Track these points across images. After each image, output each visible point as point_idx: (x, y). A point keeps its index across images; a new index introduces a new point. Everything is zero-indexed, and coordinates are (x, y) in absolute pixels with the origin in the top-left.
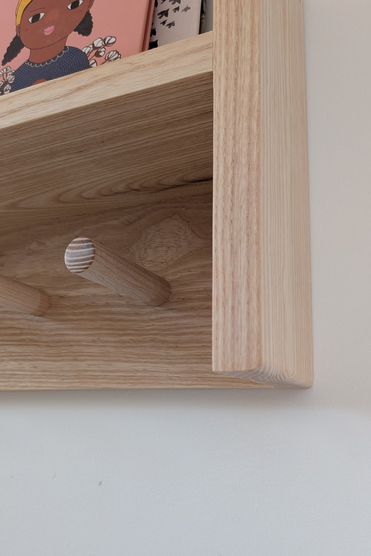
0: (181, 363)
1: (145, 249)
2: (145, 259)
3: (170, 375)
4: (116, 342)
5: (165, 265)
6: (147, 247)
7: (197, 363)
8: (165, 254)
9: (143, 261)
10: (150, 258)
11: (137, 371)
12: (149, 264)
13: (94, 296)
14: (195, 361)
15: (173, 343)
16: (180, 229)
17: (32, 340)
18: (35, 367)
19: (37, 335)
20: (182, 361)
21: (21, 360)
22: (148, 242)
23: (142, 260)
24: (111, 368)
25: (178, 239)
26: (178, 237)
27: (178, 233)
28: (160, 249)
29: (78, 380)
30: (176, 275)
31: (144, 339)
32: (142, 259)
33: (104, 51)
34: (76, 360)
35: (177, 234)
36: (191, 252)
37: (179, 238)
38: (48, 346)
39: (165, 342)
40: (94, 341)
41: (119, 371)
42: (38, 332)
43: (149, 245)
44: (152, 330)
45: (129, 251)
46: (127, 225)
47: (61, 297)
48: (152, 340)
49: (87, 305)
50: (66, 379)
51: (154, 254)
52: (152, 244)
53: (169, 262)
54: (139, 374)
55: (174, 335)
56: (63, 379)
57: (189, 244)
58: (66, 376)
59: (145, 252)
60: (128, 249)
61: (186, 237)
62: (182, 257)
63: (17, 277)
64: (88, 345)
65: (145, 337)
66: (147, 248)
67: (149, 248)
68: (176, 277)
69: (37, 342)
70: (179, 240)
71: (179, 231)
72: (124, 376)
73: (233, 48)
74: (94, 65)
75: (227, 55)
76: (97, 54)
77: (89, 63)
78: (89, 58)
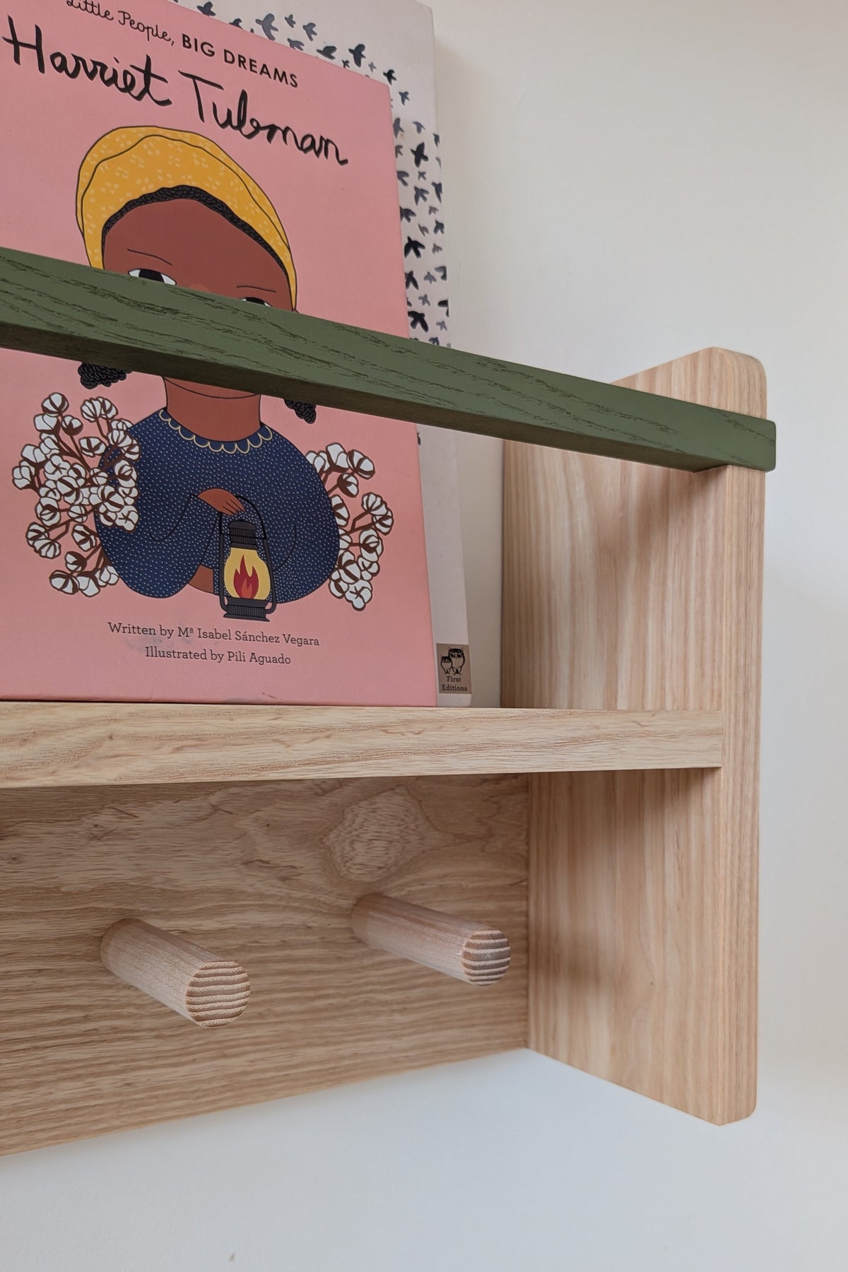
0: (410, 1034)
1: (352, 843)
2: (351, 859)
3: (394, 1056)
4: (302, 1013)
5: (384, 872)
6: (355, 838)
7: (433, 1030)
8: (383, 853)
9: (348, 864)
10: (359, 860)
11: (342, 1058)
12: (359, 869)
14: (430, 1027)
15: (398, 1003)
16: (407, 811)
17: (115, 1030)
18: (128, 1084)
20: (411, 1031)
21: (92, 1075)
22: (356, 830)
23: (346, 862)
24: (295, 1061)
25: (405, 828)
26: (405, 826)
27: (404, 817)
28: (377, 843)
29: (229, 1094)
30: (403, 890)
31: (353, 1001)
32: (346, 859)
33: (357, 486)
34: (225, 1056)
35: (403, 820)
36: (424, 852)
37: (407, 828)
38: (157, 1037)
39: (386, 1003)
40: (260, 1015)
41: (310, 1063)
42: (132, 1010)
43: (358, 836)
44: (366, 984)
45: (323, 843)
46: (317, 795)
48: (366, 1003)
50: (205, 1096)
51: (366, 853)
52: (362, 833)
53: (391, 867)
55: (401, 989)
56: (198, 1098)
57: (420, 839)
58: (204, 1090)
59: (353, 848)
60: (321, 839)
61: (417, 826)
62: (411, 860)
63: (64, 889)
64: (249, 1025)
65: (354, 997)
66: (354, 840)
67: (358, 841)
68: (403, 893)
70: (406, 830)
71: (406, 816)
72: (319, 1071)
73: (740, 742)
74: (343, 512)
75: (735, 750)
76: (343, 484)
77: (330, 500)
78: (328, 487)
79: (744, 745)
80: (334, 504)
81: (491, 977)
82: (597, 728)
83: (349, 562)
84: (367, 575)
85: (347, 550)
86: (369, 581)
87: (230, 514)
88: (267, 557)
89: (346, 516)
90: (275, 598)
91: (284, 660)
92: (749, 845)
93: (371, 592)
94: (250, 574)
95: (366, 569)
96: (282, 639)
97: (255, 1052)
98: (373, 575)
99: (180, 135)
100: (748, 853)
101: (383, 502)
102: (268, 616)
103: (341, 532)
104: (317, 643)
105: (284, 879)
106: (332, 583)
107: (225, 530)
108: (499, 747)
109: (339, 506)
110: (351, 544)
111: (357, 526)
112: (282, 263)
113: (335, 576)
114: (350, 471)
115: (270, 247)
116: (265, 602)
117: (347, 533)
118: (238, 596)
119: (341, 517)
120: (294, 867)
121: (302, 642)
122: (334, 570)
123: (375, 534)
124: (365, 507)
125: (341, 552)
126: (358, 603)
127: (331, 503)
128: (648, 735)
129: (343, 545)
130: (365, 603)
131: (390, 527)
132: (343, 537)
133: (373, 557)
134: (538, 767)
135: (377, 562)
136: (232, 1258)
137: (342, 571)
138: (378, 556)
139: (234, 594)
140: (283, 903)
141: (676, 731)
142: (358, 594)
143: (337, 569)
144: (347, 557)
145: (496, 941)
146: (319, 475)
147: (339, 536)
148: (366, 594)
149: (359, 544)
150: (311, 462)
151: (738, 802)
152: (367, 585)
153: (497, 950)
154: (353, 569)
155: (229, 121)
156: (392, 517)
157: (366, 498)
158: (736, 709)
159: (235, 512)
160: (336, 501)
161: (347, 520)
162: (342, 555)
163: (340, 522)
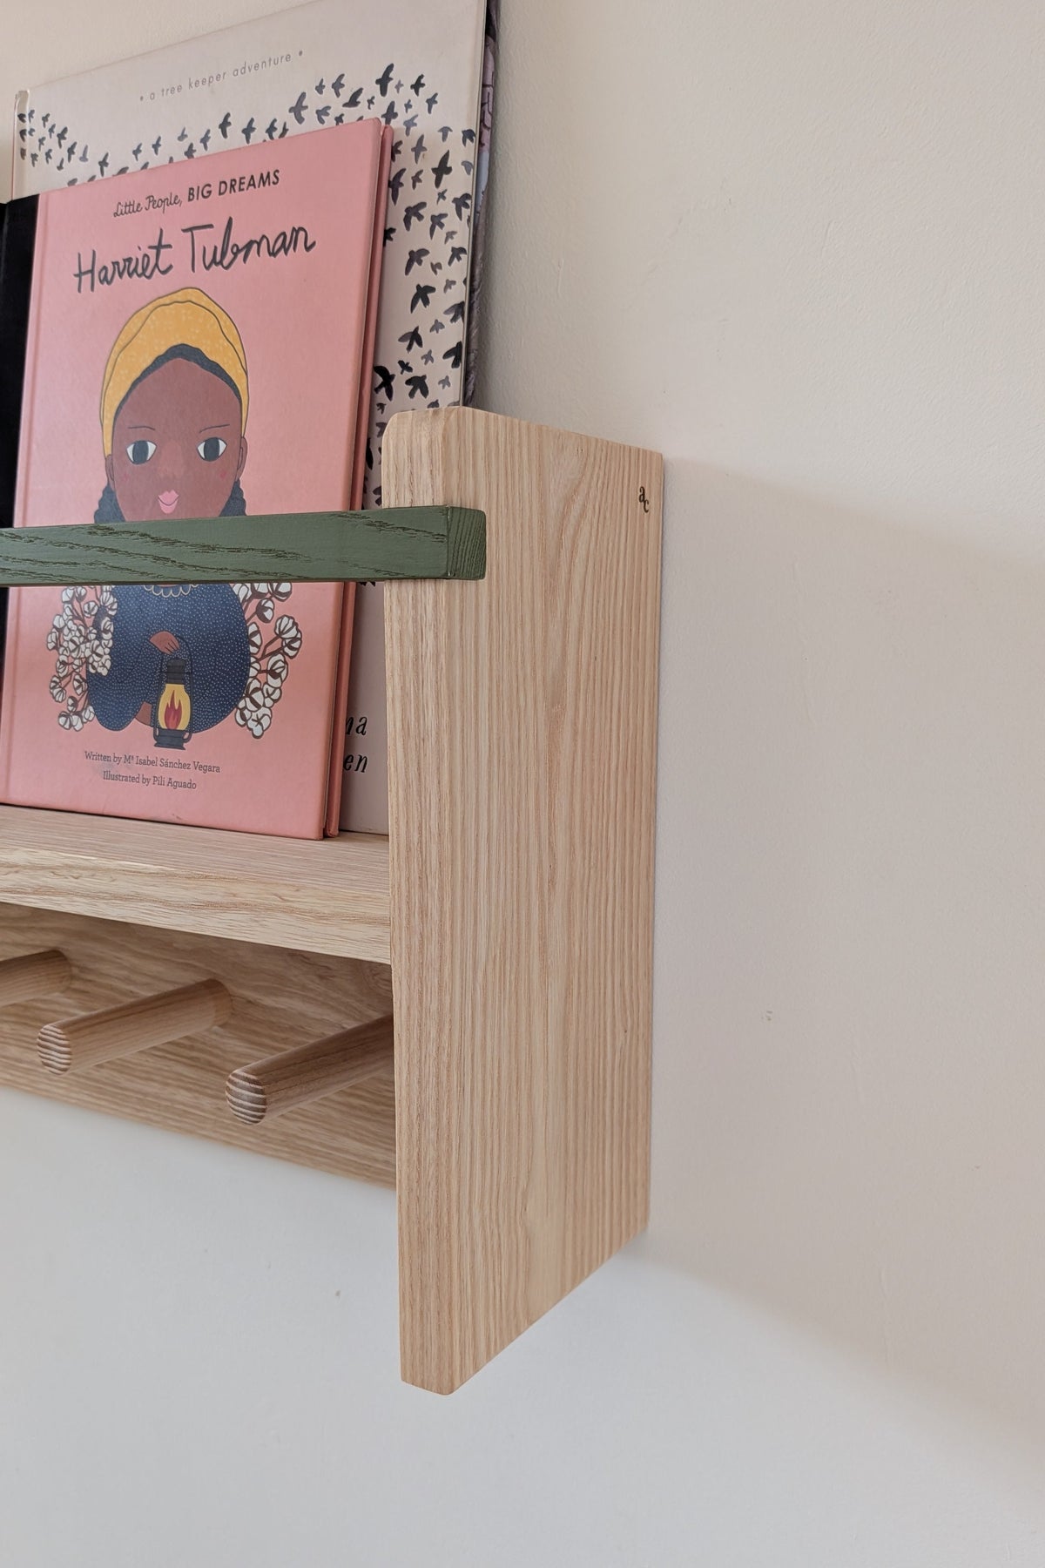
4: (340, 1103)
9: (376, 978)
11: (376, 1160)
13: (302, 1015)
17: (210, 1063)
18: (219, 1109)
19: (217, 1056)
21: (197, 1091)
24: (335, 1144)
29: (286, 1149)
31: (383, 1110)
33: (273, 610)
41: (347, 1152)
47: (250, 1002)
49: (292, 1029)
50: (269, 1142)
54: (379, 1166)
58: (269, 1138)
63: (175, 945)
69: (217, 1067)
73: (416, 940)
74: (256, 639)
75: (409, 947)
76: (260, 611)
77: (247, 628)
78: (247, 616)
79: (422, 944)
80: (250, 632)
81: (248, 1117)
82: (234, 895)
83: (256, 690)
84: (269, 702)
85: (255, 678)
86: (269, 708)
87: (169, 653)
88: (189, 691)
89: (258, 643)
90: (194, 727)
91: (191, 785)
92: (433, 1070)
93: (271, 719)
94: (177, 707)
95: (269, 696)
96: (192, 766)
97: (305, 1122)
98: (275, 701)
99: (175, 297)
100: (433, 1080)
101: (295, 624)
102: (185, 745)
103: (253, 660)
104: (218, 771)
105: (321, 977)
106: (239, 711)
107: (165, 669)
108: (141, 900)
109: (254, 634)
110: (260, 671)
111: (267, 653)
112: (238, 391)
113: (241, 705)
114: (269, 596)
115: (232, 380)
116: (183, 732)
117: (258, 661)
118: (165, 727)
119: (254, 645)
120: (328, 968)
121: (206, 769)
122: (242, 698)
123: (282, 658)
124: (277, 632)
125: (250, 680)
126: (258, 731)
127: (248, 630)
128: (292, 912)
129: (252, 672)
130: (264, 731)
131: (297, 649)
132: (253, 665)
133: (276, 683)
134: (177, 925)
135: (280, 688)
136: (338, 1294)
137: (248, 700)
138: (282, 682)
139: (163, 726)
140: (321, 999)
141: (326, 912)
142: (258, 721)
143: (244, 698)
144: (255, 684)
145: (252, 1085)
146: (241, 605)
147: (250, 665)
148: (265, 721)
149: (266, 671)
150: (236, 593)
151: (415, 1012)
152: (267, 711)
153: (252, 1094)
154: (258, 697)
155: (214, 261)
156: (300, 639)
157: (279, 621)
158: (409, 896)
159: (172, 650)
160: (252, 629)
161: (258, 647)
162: (251, 683)
163: (253, 650)
